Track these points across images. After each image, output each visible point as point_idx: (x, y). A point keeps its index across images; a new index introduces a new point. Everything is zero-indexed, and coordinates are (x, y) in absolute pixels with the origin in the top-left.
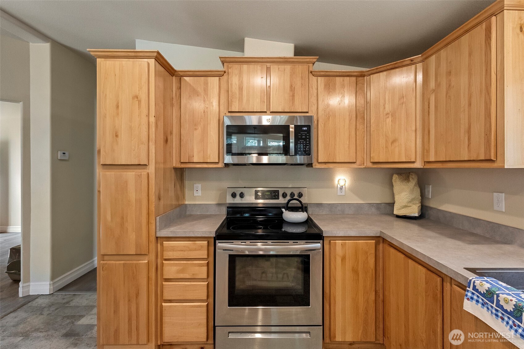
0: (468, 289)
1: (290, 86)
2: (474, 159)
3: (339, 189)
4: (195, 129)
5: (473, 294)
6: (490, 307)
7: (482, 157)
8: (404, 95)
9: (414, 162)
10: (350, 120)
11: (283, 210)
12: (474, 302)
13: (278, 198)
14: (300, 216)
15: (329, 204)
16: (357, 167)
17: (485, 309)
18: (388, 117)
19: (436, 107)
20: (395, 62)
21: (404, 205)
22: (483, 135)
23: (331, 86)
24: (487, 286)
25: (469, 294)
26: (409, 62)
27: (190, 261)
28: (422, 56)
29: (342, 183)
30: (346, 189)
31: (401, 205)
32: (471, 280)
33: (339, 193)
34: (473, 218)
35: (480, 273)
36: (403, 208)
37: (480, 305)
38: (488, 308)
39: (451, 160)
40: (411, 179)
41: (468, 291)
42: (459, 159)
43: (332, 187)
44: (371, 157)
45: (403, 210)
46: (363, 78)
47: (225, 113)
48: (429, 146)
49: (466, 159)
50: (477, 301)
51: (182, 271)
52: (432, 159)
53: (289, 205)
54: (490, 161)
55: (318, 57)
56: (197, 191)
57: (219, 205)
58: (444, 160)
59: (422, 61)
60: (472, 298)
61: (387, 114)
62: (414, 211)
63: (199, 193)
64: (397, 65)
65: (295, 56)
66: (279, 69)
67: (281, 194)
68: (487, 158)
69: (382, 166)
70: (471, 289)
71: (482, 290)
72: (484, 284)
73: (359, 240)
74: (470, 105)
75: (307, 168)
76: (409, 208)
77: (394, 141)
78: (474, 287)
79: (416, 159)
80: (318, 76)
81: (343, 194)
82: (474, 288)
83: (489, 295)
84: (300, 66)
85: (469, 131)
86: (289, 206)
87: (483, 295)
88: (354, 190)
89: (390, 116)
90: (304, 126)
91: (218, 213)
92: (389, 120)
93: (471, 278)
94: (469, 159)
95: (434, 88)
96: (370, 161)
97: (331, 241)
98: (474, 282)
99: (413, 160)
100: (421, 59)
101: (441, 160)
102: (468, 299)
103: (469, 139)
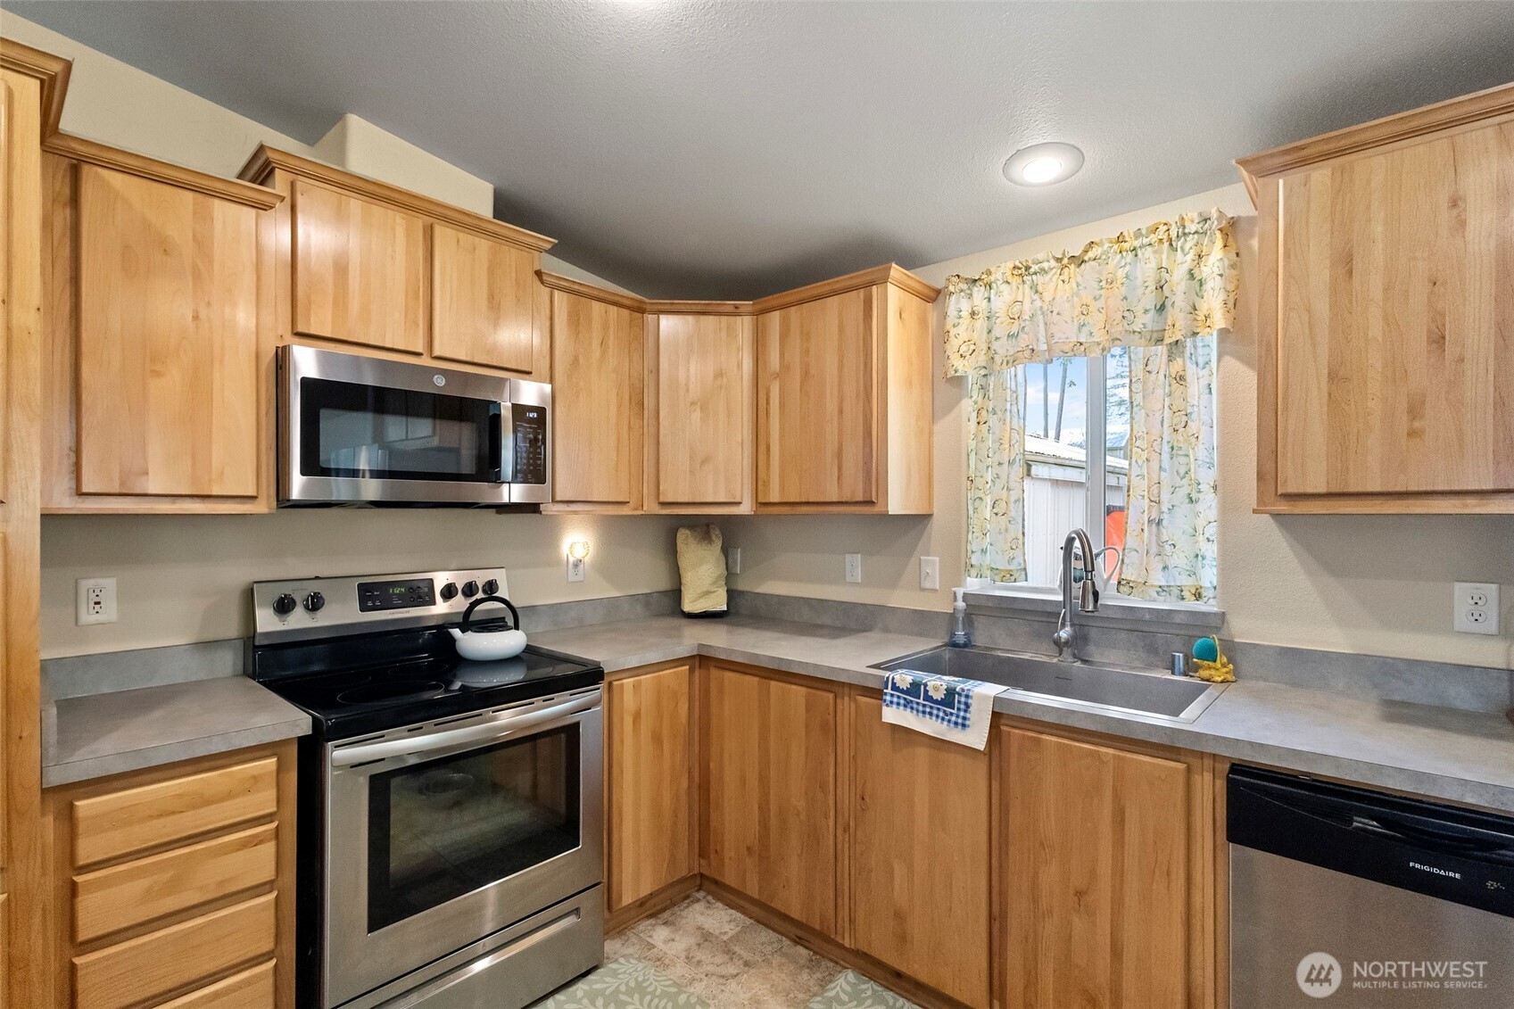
0: (885, 691)
1: (488, 298)
2: (848, 500)
3: (570, 566)
4: (152, 371)
5: (892, 695)
6: (915, 706)
7: (860, 498)
8: (724, 372)
9: (739, 503)
10: (620, 406)
11: (456, 632)
12: (895, 706)
13: (433, 602)
14: (508, 642)
15: (552, 605)
16: (630, 513)
17: (909, 710)
18: (695, 411)
19: (782, 405)
20: (707, 302)
21: (705, 589)
22: (861, 464)
23: (581, 318)
24: (909, 679)
25: (888, 698)
26: (731, 309)
27: (200, 842)
28: (754, 304)
29: (579, 553)
30: (586, 567)
31: (699, 592)
32: (888, 678)
33: (572, 577)
34: (817, 599)
35: (892, 666)
36: (701, 597)
37: (902, 708)
38: (912, 708)
39: (811, 500)
40: (714, 538)
41: (886, 694)
42: (822, 500)
43: (554, 561)
44: (661, 491)
45: (702, 600)
46: (640, 315)
47: (280, 333)
48: (768, 475)
49: (835, 499)
50: (898, 704)
51: (173, 887)
52: (775, 497)
53: (473, 618)
54: (871, 503)
55: (556, 241)
56: (96, 603)
57: (206, 646)
58: (798, 500)
59: (752, 314)
60: (891, 702)
61: (693, 403)
62: (719, 603)
63: (110, 612)
64: (710, 309)
65: (494, 218)
66: (458, 241)
67: (438, 588)
68: (866, 499)
69: (675, 510)
70: (889, 691)
71: (904, 686)
72: (904, 678)
73: (662, 670)
74: (841, 411)
75: (497, 515)
76: (713, 595)
77: (706, 461)
78: (894, 684)
79: (742, 499)
80: (553, 287)
81: (580, 577)
82: (895, 687)
83: (915, 689)
84: (513, 250)
85: (839, 454)
86: (471, 619)
87: (907, 692)
88: (604, 567)
89: (698, 410)
90: (532, 409)
91: (202, 676)
92: (697, 415)
93: (887, 675)
94: (839, 500)
95: (778, 370)
96: (658, 499)
97: (615, 683)
98: (893, 679)
99: (738, 500)
100: (750, 309)
101: (792, 500)
102: (887, 705)
103: (840, 469)
